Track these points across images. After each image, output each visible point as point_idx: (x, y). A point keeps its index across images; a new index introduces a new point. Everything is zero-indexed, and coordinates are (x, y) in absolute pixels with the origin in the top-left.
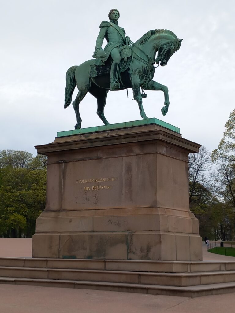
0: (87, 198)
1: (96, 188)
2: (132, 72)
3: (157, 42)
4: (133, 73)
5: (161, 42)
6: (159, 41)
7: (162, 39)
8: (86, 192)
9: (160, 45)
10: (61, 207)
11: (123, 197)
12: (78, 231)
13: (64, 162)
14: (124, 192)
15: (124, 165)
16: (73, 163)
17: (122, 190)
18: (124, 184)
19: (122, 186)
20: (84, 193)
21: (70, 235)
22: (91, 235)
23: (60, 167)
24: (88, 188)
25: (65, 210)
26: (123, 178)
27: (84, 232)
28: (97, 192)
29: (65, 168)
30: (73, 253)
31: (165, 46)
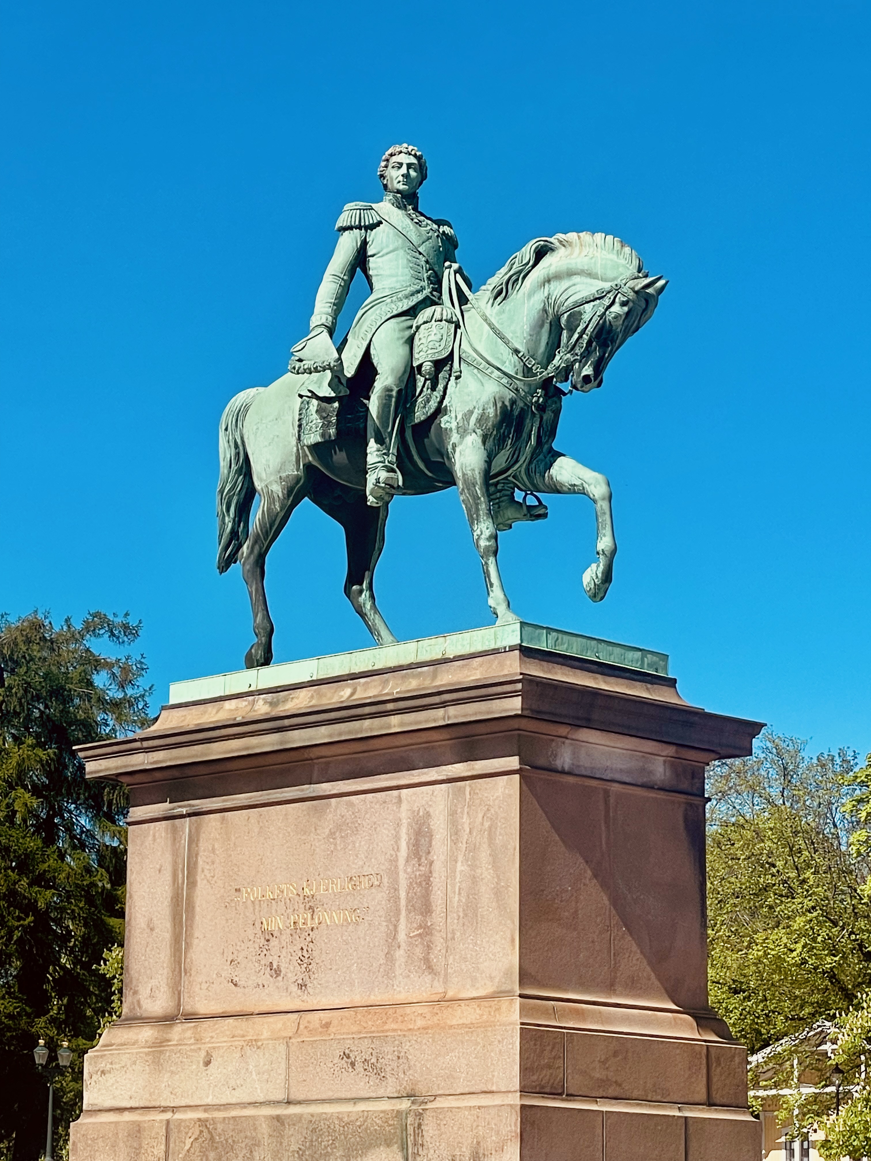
0: (271, 965)
1: (305, 921)
4: (458, 428)
5: (570, 292)
6: (565, 284)
7: (576, 279)
8: (269, 937)
9: (569, 302)
10: (179, 1005)
11: (400, 954)
12: (234, 1101)
13: (189, 815)
14: (402, 936)
15: (405, 822)
16: (223, 819)
17: (396, 927)
18: (403, 902)
19: (398, 912)
20: (263, 941)
21: (203, 1115)
22: (278, 1118)
23: (175, 830)
24: (277, 923)
25: (191, 1017)
26: (402, 876)
27: (254, 1104)
28: (309, 939)
29: (193, 840)
31: (588, 308)
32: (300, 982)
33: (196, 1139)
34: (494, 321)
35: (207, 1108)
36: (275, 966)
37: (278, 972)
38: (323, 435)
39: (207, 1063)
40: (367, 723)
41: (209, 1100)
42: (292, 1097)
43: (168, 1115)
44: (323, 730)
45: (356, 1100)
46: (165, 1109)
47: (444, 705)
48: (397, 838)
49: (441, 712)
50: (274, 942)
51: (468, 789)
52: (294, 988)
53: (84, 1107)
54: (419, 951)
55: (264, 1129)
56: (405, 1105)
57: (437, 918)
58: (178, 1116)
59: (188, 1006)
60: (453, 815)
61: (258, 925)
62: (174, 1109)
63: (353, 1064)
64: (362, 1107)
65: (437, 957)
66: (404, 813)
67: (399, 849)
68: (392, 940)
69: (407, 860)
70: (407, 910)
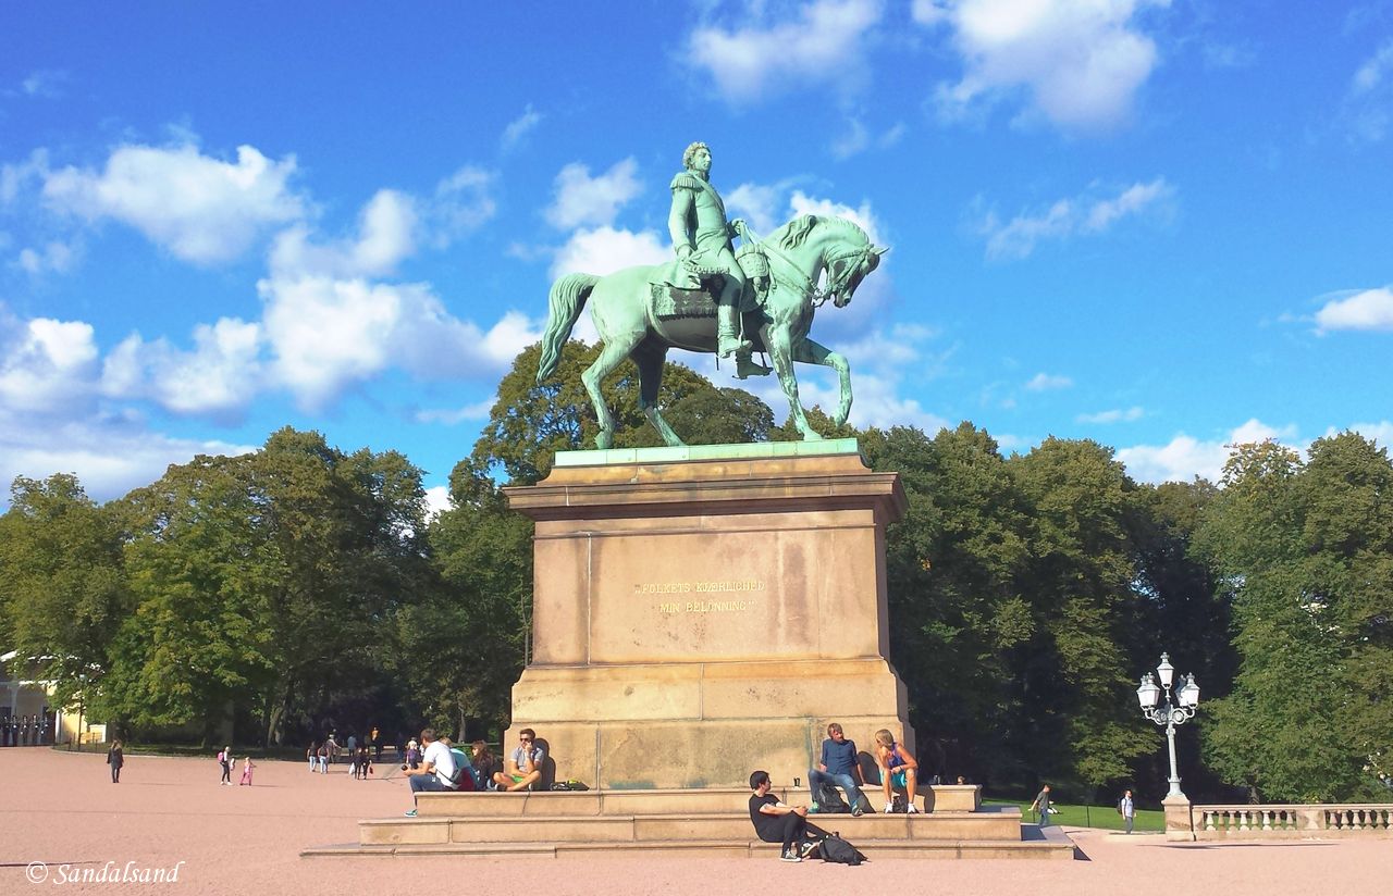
0: (670, 635)
1: (699, 608)
5: (838, 248)
6: (834, 244)
7: (840, 242)
8: (667, 616)
9: (838, 255)
10: (586, 656)
11: (781, 632)
12: (654, 718)
13: (592, 536)
14: (782, 619)
15: (781, 552)
16: (622, 541)
17: (777, 614)
18: (782, 600)
19: (778, 605)
20: (661, 619)
21: (631, 727)
22: (699, 729)
23: (578, 548)
24: (675, 607)
25: (600, 663)
26: (781, 585)
27: (674, 720)
28: (703, 618)
29: (596, 552)
30: (645, 775)
31: (849, 260)
32: (696, 644)
33: (625, 742)
34: (790, 258)
35: (629, 722)
36: (673, 633)
37: (676, 638)
38: (675, 311)
39: (629, 692)
40: (765, 490)
41: (632, 716)
42: (706, 715)
43: (595, 726)
44: (727, 492)
45: (761, 719)
46: (591, 722)
47: (830, 484)
48: (775, 561)
49: (827, 488)
50: (670, 619)
51: (832, 535)
52: (691, 648)
53: (513, 720)
54: (797, 629)
55: (686, 737)
56: (805, 722)
57: (811, 609)
58: (604, 727)
59: (593, 655)
60: (820, 551)
61: (657, 608)
62: (598, 722)
63: (758, 697)
64: (768, 723)
65: (809, 634)
66: (780, 546)
67: (777, 567)
68: (774, 623)
69: (785, 574)
70: (786, 604)
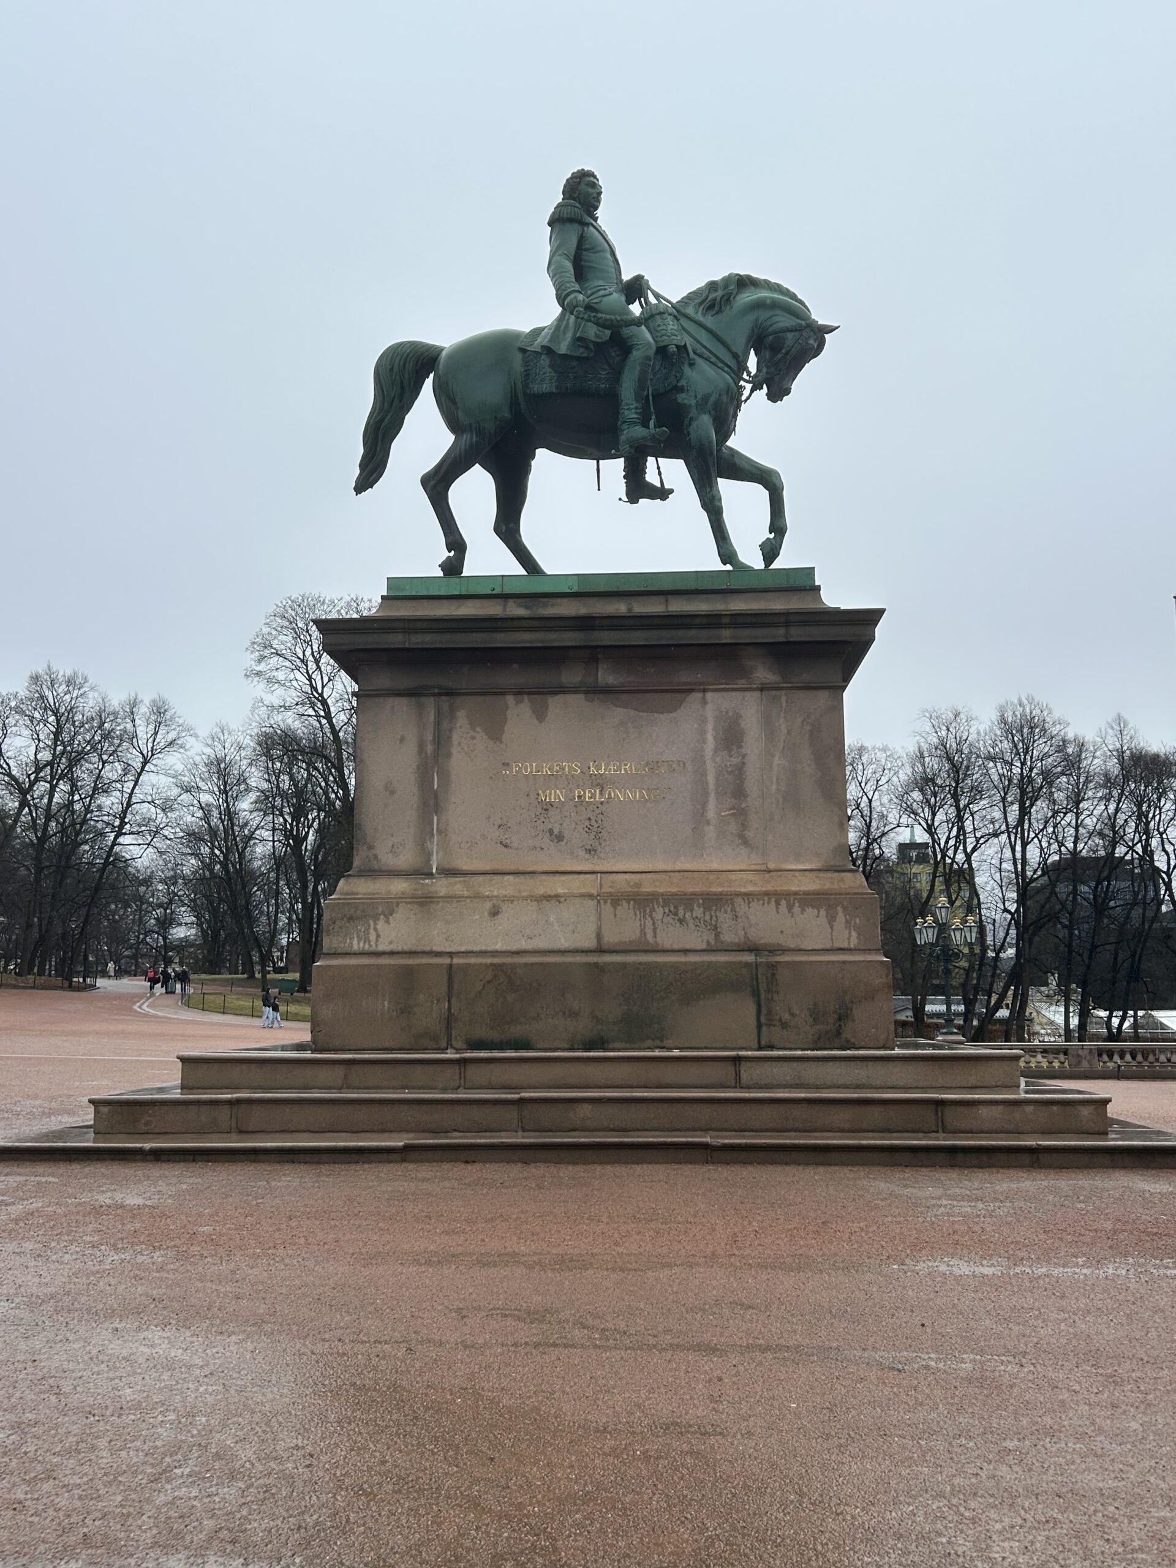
0: (551, 831)
1: (593, 796)
2: (693, 402)
3: (763, 315)
4: (697, 405)
5: (775, 320)
8: (548, 807)
10: (429, 862)
11: (711, 831)
12: (530, 949)
13: (439, 693)
14: (711, 813)
15: (711, 720)
16: (484, 701)
17: (704, 805)
18: (712, 786)
19: (706, 794)
20: (539, 810)
21: (497, 961)
23: (420, 706)
24: (555, 795)
25: (450, 872)
26: (710, 764)
27: (560, 952)
28: (598, 811)
29: (441, 717)
30: (517, 1031)
32: (589, 847)
33: (489, 982)
34: (712, 328)
35: (495, 954)
36: (556, 831)
37: (560, 838)
39: (495, 915)
41: (498, 947)
42: (604, 946)
43: (446, 960)
45: (685, 952)
46: (439, 955)
48: (703, 733)
49: (782, 630)
50: (552, 812)
51: (784, 699)
52: (582, 853)
53: (324, 950)
54: (733, 827)
55: (579, 975)
56: (749, 957)
57: (752, 802)
58: (456, 961)
59: (441, 861)
60: (766, 720)
61: (533, 796)
62: (451, 955)
64: (695, 958)
65: (751, 834)
66: (711, 712)
67: (704, 741)
68: (699, 817)
69: (716, 751)
70: (717, 793)
